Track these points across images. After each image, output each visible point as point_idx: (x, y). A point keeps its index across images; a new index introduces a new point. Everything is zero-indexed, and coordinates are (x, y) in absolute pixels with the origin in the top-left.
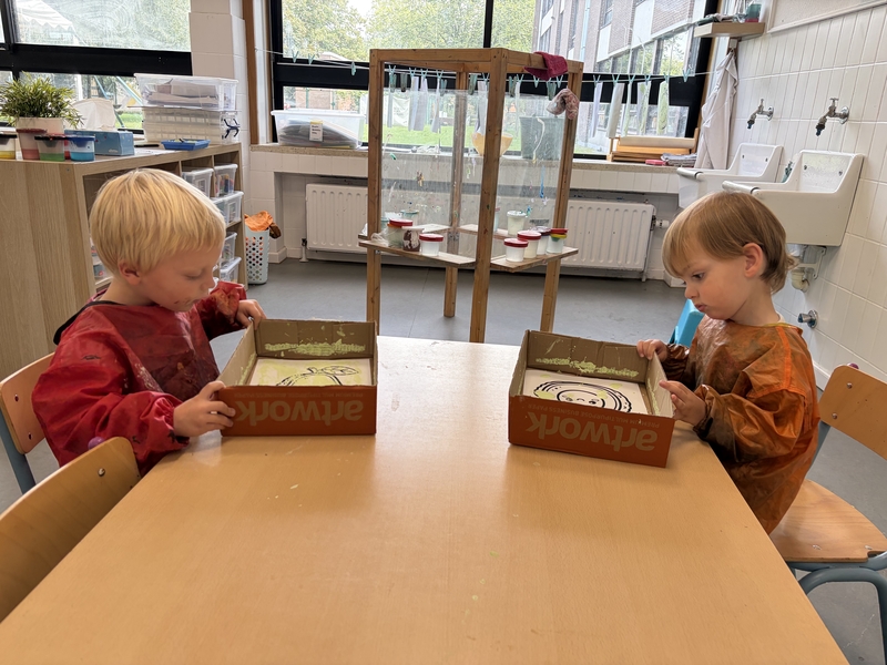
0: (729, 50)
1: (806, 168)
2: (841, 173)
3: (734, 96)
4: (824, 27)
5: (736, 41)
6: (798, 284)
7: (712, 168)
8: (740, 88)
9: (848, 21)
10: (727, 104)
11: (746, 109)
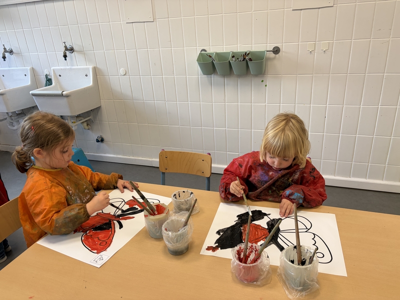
1: (60, 76)
2: (87, 76)
6: (87, 127)
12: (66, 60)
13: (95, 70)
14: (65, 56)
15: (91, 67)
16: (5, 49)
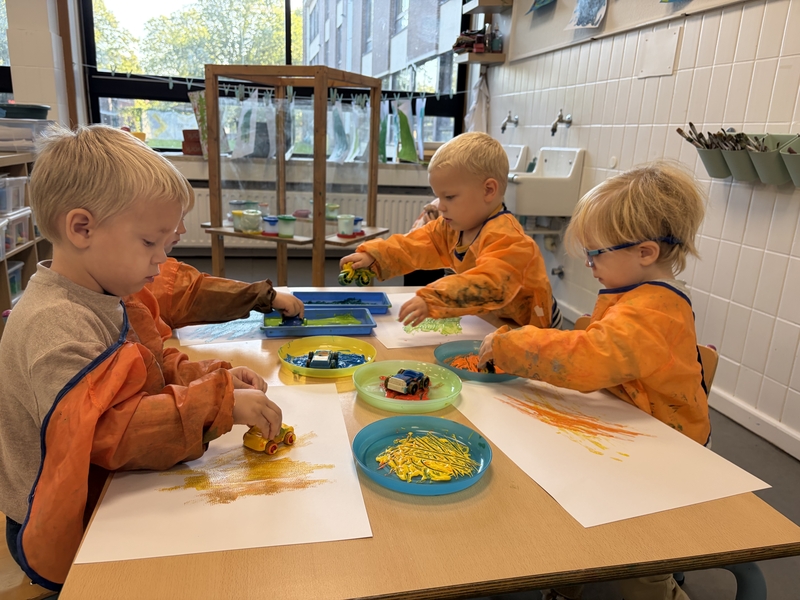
0: (481, 74)
1: (546, 161)
2: (571, 164)
3: (488, 109)
4: (549, 58)
5: (485, 68)
6: (549, 247)
8: (492, 103)
12: (553, 135)
13: (584, 155)
14: (554, 130)
15: (578, 150)
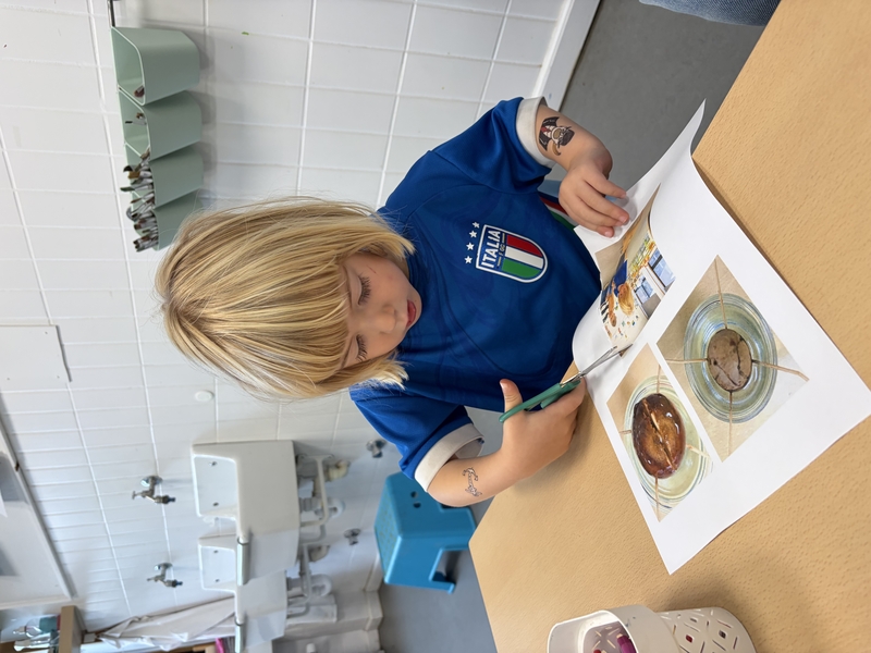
0: (97, 641)
2: (214, 464)
3: (151, 617)
4: (57, 535)
5: (87, 637)
6: (342, 471)
7: (233, 615)
8: (139, 614)
9: (47, 509)
10: (159, 622)
11: (165, 597)
13: (198, 447)
14: (166, 500)
15: (194, 456)
16: (156, 579)
